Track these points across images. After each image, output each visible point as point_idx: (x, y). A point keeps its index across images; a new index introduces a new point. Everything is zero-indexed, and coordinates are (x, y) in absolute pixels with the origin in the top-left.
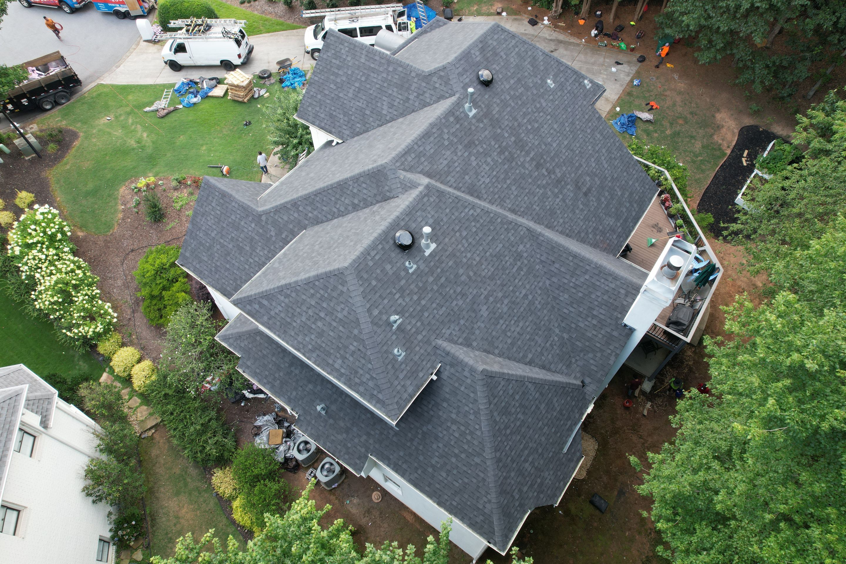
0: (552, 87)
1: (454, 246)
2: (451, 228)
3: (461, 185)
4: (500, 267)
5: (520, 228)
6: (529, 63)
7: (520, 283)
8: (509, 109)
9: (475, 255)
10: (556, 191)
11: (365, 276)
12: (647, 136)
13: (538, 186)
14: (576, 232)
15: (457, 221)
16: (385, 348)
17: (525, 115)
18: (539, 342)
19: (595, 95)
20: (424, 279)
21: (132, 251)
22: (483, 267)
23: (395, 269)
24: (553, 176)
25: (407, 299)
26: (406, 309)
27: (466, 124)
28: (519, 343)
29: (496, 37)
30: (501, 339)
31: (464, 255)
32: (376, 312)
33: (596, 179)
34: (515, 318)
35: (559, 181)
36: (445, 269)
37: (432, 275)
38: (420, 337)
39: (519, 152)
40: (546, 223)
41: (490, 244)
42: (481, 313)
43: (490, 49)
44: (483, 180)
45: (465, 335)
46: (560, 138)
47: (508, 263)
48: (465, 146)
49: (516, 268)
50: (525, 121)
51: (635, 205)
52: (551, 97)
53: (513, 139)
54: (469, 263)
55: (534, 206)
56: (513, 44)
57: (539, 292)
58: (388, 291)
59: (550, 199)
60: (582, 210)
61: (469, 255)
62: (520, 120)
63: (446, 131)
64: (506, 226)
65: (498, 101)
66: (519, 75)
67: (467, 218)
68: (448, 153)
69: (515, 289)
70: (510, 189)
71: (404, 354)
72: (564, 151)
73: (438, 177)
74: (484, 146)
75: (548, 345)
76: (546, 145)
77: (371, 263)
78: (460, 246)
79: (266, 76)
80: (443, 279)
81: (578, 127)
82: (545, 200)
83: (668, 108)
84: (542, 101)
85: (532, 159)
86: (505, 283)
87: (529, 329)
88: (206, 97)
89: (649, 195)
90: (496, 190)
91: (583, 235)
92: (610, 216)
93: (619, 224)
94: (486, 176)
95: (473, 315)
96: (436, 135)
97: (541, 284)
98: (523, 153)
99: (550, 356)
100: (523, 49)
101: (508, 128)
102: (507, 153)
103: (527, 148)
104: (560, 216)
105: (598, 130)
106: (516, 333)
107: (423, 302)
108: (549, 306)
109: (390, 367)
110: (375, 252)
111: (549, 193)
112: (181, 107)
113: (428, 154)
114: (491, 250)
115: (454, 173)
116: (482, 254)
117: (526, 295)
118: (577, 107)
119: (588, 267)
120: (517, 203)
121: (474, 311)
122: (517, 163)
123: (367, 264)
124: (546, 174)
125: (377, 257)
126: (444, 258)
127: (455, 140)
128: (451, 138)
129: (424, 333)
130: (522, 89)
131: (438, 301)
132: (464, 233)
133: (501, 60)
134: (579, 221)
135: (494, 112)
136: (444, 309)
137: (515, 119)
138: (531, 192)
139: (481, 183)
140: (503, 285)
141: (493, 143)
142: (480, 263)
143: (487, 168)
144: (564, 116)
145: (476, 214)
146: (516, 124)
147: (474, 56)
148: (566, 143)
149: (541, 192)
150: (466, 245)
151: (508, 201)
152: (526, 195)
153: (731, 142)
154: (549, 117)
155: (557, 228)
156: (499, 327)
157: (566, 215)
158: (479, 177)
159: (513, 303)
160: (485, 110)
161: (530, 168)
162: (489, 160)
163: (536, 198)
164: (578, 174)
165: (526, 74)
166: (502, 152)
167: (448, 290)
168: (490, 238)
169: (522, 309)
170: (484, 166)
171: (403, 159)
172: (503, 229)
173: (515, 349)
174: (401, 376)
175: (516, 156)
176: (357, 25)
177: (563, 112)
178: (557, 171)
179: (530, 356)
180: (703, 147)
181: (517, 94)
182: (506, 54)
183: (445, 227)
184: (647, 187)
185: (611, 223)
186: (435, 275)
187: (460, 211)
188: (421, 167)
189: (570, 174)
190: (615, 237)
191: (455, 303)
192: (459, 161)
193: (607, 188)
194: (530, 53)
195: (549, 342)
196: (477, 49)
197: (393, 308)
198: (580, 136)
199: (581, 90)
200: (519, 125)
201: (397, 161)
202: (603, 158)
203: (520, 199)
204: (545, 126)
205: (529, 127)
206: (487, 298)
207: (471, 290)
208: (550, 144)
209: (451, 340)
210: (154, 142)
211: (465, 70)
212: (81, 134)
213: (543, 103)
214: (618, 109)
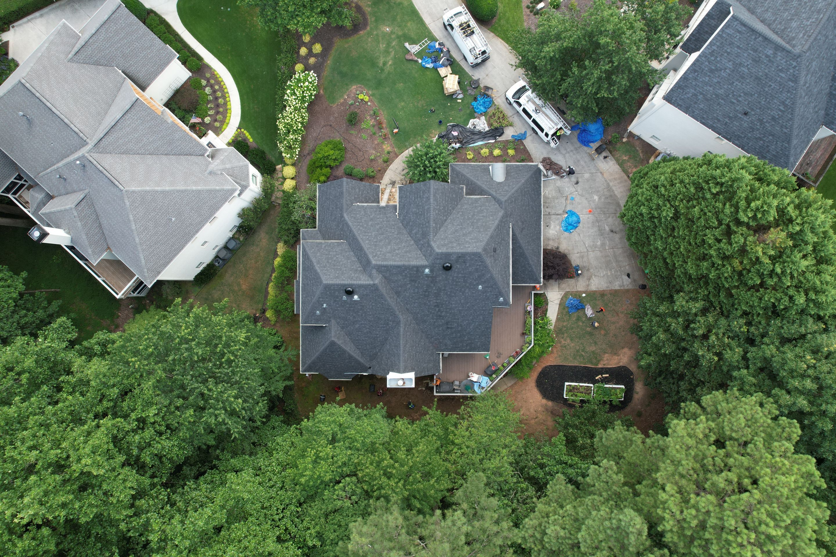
0: (479, 289)
1: (365, 304)
2: (370, 300)
3: (395, 289)
4: (376, 321)
5: (397, 318)
6: (478, 275)
7: (379, 330)
8: (446, 282)
9: (371, 312)
10: (435, 318)
11: (327, 290)
13: (428, 311)
14: (428, 334)
15: (375, 300)
16: (315, 308)
17: (452, 288)
18: (368, 347)
19: (500, 305)
20: (346, 304)
21: (331, 125)
22: (370, 317)
23: (339, 295)
24: (439, 313)
25: (335, 304)
26: (332, 306)
27: (420, 274)
28: (360, 342)
29: (472, 257)
30: (355, 336)
33: (460, 328)
34: (366, 336)
35: (440, 316)
36: (356, 307)
37: (350, 305)
38: (328, 315)
39: (433, 297)
41: (380, 314)
42: (356, 326)
43: (464, 259)
44: (406, 293)
45: (343, 326)
46: (459, 306)
47: (381, 323)
48: (411, 280)
49: (382, 326)
50: (449, 290)
51: (469, 347)
52: (474, 292)
53: (436, 291)
54: (366, 312)
55: (419, 315)
56: (479, 264)
57: (383, 337)
58: (330, 298)
59: (429, 318)
60: (440, 331)
61: (368, 310)
62: (447, 288)
63: (408, 271)
64: (392, 314)
65: (444, 277)
66: (467, 276)
67: (379, 301)
68: (401, 277)
69: (375, 330)
70: (415, 303)
71: (319, 314)
72: (456, 310)
73: (388, 281)
74: (420, 285)
76: (449, 303)
77: (332, 288)
78: (368, 306)
79: (474, 86)
80: (352, 309)
82: (426, 316)
83: (608, 321)
85: (436, 302)
87: (368, 342)
88: (435, 69)
90: (408, 300)
91: (430, 336)
92: (451, 341)
93: (452, 346)
94: (409, 293)
95: (352, 324)
96: (402, 269)
97: (386, 336)
98: (435, 298)
99: (367, 353)
100: (482, 269)
101: (437, 287)
103: (439, 298)
104: (427, 325)
106: (362, 339)
107: (339, 309)
108: (382, 343)
109: (312, 313)
111: (431, 316)
112: (420, 62)
113: (392, 272)
114: (378, 315)
115: (396, 284)
116: (374, 314)
117: (377, 334)
120: (412, 309)
121: (354, 323)
122: (428, 299)
124: (437, 310)
125: (336, 288)
126: (358, 304)
127: (409, 276)
128: (408, 274)
129: (331, 315)
130: (462, 280)
131: (344, 312)
132: (373, 304)
133: (464, 266)
134: (434, 332)
135: (438, 279)
136: (344, 315)
137: (445, 287)
138: (423, 310)
139: (404, 293)
140: (372, 326)
141: (425, 287)
142: (370, 315)
143: (412, 292)
145: (384, 303)
146: (443, 288)
147: (451, 257)
148: (460, 309)
149: (428, 313)
150: (370, 307)
152: (419, 310)
153: (608, 365)
154: (463, 296)
155: (420, 327)
156: (358, 333)
157: (430, 327)
159: (370, 332)
160: (434, 275)
161: (432, 304)
162: (416, 290)
163: (423, 313)
164: (453, 321)
165: (471, 277)
166: (426, 292)
167: (351, 312)
168: (382, 312)
169: (371, 336)
170: (412, 290)
172: (390, 314)
173: (357, 342)
174: (313, 318)
175: (430, 297)
176: (534, 116)
177: (473, 300)
178: (444, 313)
179: (360, 348)
180: (593, 352)
181: (457, 280)
183: (368, 298)
184: (484, 347)
185: (448, 343)
187: (379, 298)
188: (384, 274)
189: (449, 318)
190: (444, 347)
191: (349, 317)
192: (403, 282)
193: (461, 334)
194: (483, 272)
195: (371, 350)
196: (457, 255)
197: (328, 303)
198: (471, 312)
200: (444, 290)
202: (473, 325)
203: (415, 309)
204: (457, 298)
205: (449, 293)
206: (362, 324)
207: (359, 318)
208: (452, 304)
209: (338, 323)
210: (389, 73)
211: (441, 259)
212: (368, 28)
213: (467, 291)
214: (584, 295)
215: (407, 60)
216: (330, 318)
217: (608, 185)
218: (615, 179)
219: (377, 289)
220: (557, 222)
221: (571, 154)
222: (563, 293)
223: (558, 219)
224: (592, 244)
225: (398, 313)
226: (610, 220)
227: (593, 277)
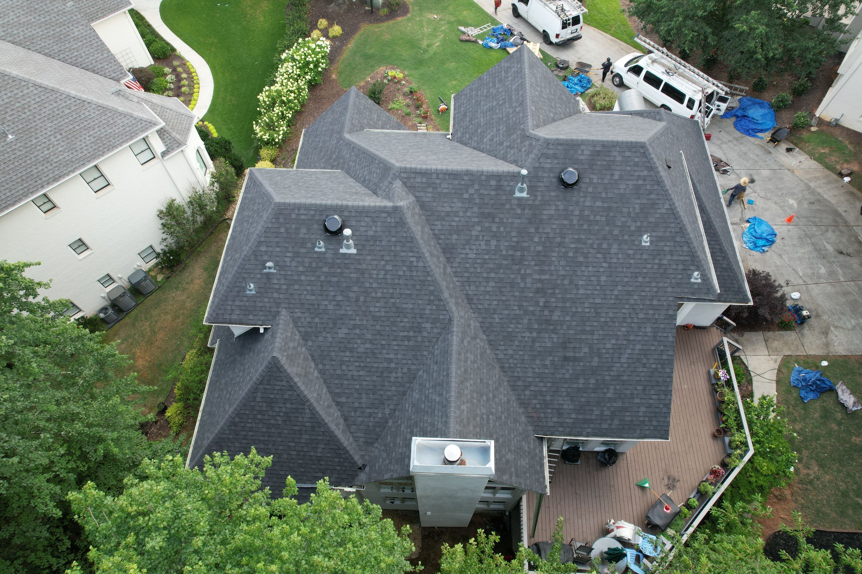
0: (643, 244)
1: (370, 267)
2: (382, 253)
3: (442, 237)
4: (392, 319)
5: (445, 312)
6: (640, 204)
7: (396, 348)
8: (565, 222)
9: (381, 290)
10: (536, 326)
11: (281, 220)
12: (821, 417)
13: (520, 307)
14: (516, 374)
15: (393, 254)
16: (246, 275)
17: (579, 240)
18: (363, 401)
19: (693, 294)
20: (320, 264)
22: (378, 305)
23: (307, 236)
24: (546, 313)
25: (294, 264)
26: (286, 268)
27: (504, 197)
28: (346, 382)
29: (628, 154)
30: (334, 363)
31: (371, 281)
32: (263, 249)
33: (596, 359)
34: (362, 364)
35: (548, 322)
36: (344, 275)
37: (329, 268)
38: (276, 295)
39: (533, 263)
40: (491, 338)
41: (403, 296)
42: (339, 331)
43: (607, 159)
44: (468, 251)
45: (309, 330)
46: (596, 292)
47: (403, 324)
48: (482, 213)
49: (405, 334)
50: (573, 246)
51: (616, 422)
52: (631, 252)
53: (540, 248)
54: (369, 290)
55: (496, 316)
56: (642, 174)
57: (405, 370)
58: (286, 245)
59: (520, 326)
60: (545, 366)
61: (375, 285)
62: (567, 240)
63: (476, 187)
64: (432, 298)
65: (561, 207)
66: (614, 205)
67: (404, 259)
68: (460, 205)
69: (386, 347)
70: (487, 280)
71: (253, 292)
72: (587, 305)
73: (429, 213)
74: (502, 229)
75: (368, 410)
76: (571, 283)
77: (294, 216)
78: (375, 272)
79: (561, 66)
80: (335, 279)
81: (632, 302)
82: (514, 321)
84: (615, 246)
85: (540, 281)
86: (383, 333)
87: (364, 383)
88: (504, 49)
89: (648, 432)
90: (472, 270)
91: (520, 383)
92: (572, 400)
93: (573, 416)
94: (475, 252)
95: (331, 325)
96: (463, 182)
97: (413, 367)
98: (537, 268)
99: (360, 419)
100: (648, 187)
101: (544, 236)
102: (519, 253)
103: (546, 268)
104: (514, 348)
105: (655, 326)
106: (350, 373)
107: (303, 278)
108: (401, 389)
109: (236, 289)
110: (305, 212)
111: (525, 321)
112: (481, 42)
113: (439, 190)
114: (398, 301)
115: (447, 223)
116: (387, 296)
117: (390, 361)
118: (654, 284)
119: (444, 393)
120: (481, 297)
121: (335, 324)
122: (520, 269)
123: (290, 214)
124: (541, 304)
125: (303, 217)
126: (352, 266)
127: (477, 201)
128: (475, 196)
129: (281, 296)
130: (604, 219)
131: (314, 288)
132: (389, 267)
133: (609, 177)
134: (530, 370)
135: (546, 212)
136: (313, 298)
137: (563, 236)
138: (508, 303)
139: (463, 251)
140: (379, 333)
141: (514, 234)
142: (378, 300)
143: (484, 247)
144: (626, 279)
145: (415, 264)
146: (559, 240)
147: (580, 152)
148: (598, 301)
149: (518, 312)
150: (381, 276)
151: (473, 288)
152: (498, 301)
154: (605, 265)
155: (498, 352)
156: (342, 354)
157: (521, 353)
158: (467, 247)
159: (374, 353)
160: (537, 203)
161: (529, 285)
162: (493, 243)
163: (506, 312)
164: (578, 337)
165: (625, 210)
166: (514, 248)
167: (331, 289)
168: (408, 292)
169: (376, 365)
170: (483, 243)
171: (412, 175)
172: (427, 297)
173: (337, 382)
174: (237, 303)
175: (526, 263)
177: (629, 275)
178: (557, 313)
179: (343, 400)
181: (592, 218)
182: (621, 177)
183: (378, 248)
184: (655, 423)
185: (565, 407)
186: (332, 270)
187: (404, 249)
188: (422, 194)
189: (569, 328)
190: (555, 420)
191: (326, 303)
192: (462, 219)
193: (599, 378)
194: (653, 196)
195: (371, 411)
196: (591, 148)
197: (278, 259)
198: (624, 311)
199: (680, 276)
200: (560, 244)
201: (405, 172)
202: (629, 351)
203: (487, 297)
204: (590, 269)
205: (571, 254)
206: (355, 327)
207: (348, 308)
208: (577, 287)
209: (295, 321)
210: (435, 53)
211: (555, 156)
212: (409, 15)
213: (614, 249)
214: (825, 363)
215: (462, 41)
216: (278, 304)
217: (808, 187)
218: (817, 178)
219: (402, 223)
221: (731, 145)
222: (779, 359)
224: (809, 271)
225: (446, 295)
226: (830, 234)
227: (832, 329)
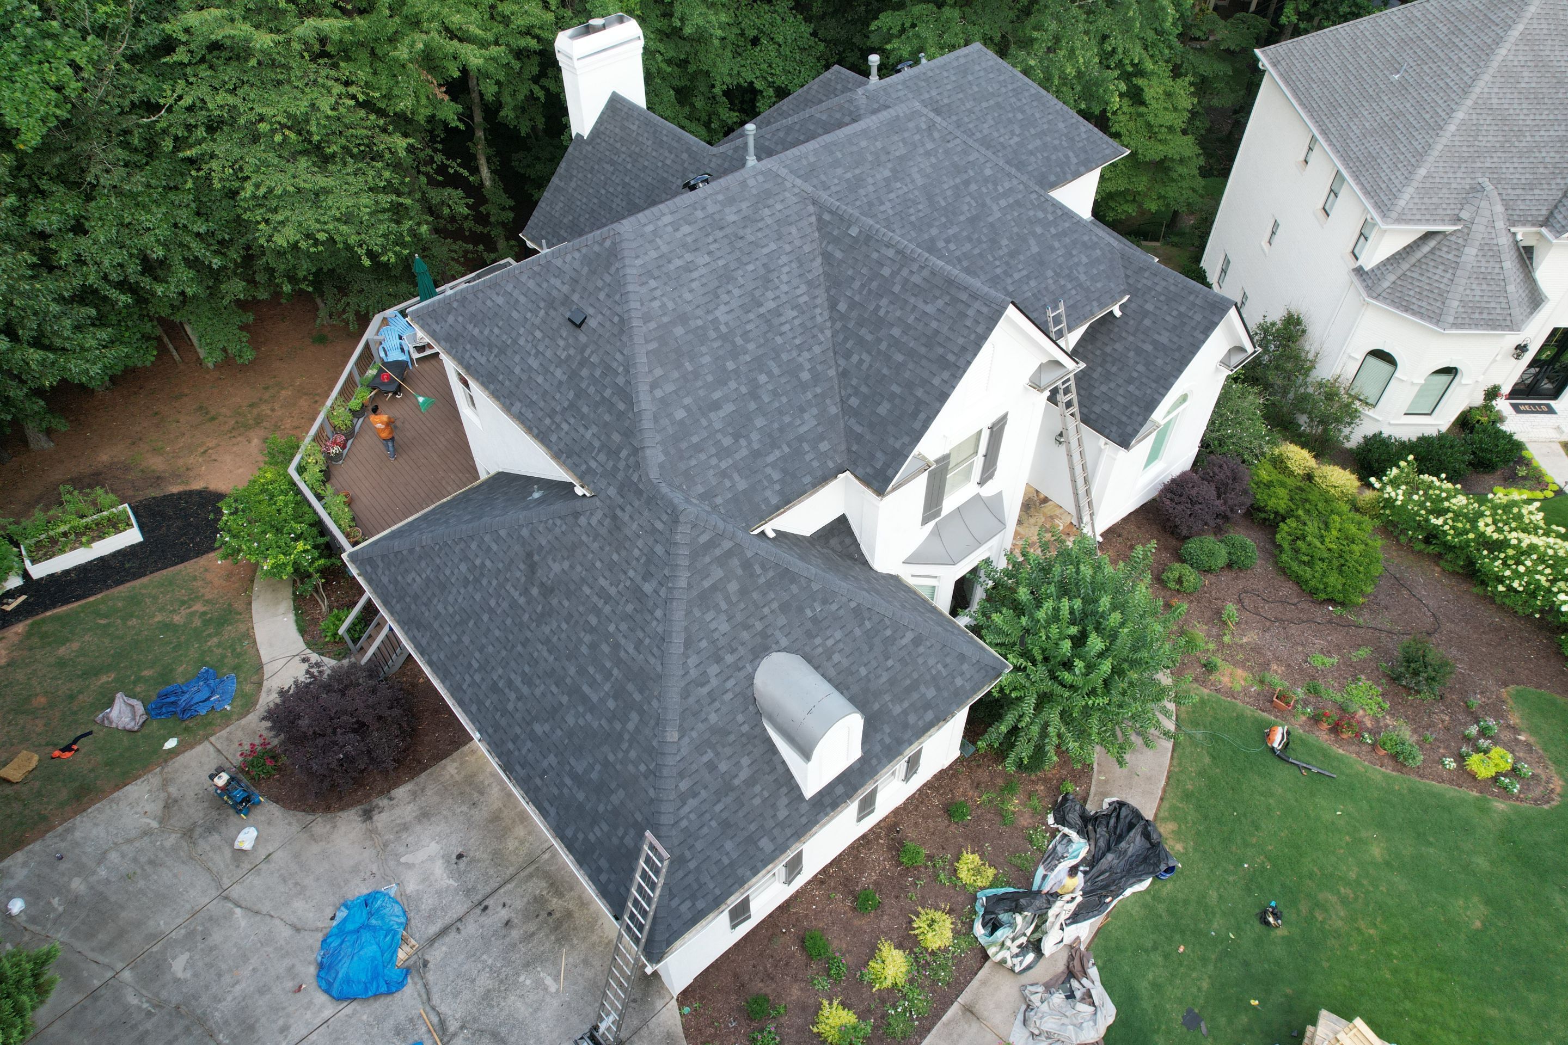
180: (64, 643)
214: (171, 743)
220: (428, 903)
223: (430, 917)
227: (154, 824)
